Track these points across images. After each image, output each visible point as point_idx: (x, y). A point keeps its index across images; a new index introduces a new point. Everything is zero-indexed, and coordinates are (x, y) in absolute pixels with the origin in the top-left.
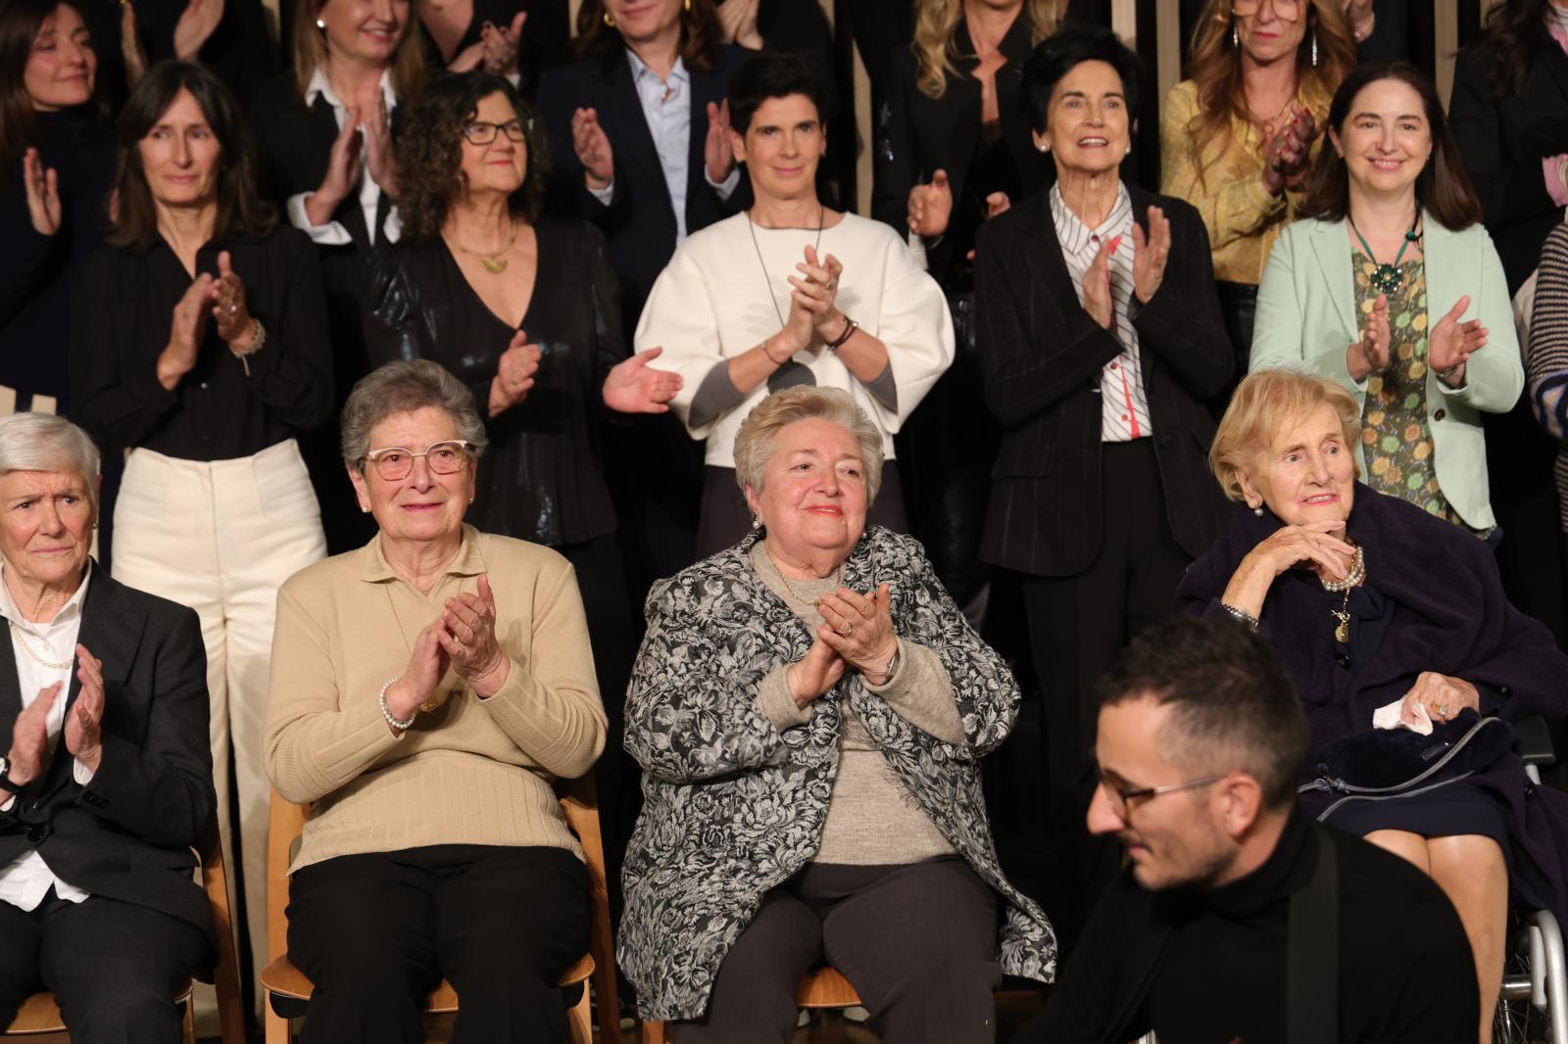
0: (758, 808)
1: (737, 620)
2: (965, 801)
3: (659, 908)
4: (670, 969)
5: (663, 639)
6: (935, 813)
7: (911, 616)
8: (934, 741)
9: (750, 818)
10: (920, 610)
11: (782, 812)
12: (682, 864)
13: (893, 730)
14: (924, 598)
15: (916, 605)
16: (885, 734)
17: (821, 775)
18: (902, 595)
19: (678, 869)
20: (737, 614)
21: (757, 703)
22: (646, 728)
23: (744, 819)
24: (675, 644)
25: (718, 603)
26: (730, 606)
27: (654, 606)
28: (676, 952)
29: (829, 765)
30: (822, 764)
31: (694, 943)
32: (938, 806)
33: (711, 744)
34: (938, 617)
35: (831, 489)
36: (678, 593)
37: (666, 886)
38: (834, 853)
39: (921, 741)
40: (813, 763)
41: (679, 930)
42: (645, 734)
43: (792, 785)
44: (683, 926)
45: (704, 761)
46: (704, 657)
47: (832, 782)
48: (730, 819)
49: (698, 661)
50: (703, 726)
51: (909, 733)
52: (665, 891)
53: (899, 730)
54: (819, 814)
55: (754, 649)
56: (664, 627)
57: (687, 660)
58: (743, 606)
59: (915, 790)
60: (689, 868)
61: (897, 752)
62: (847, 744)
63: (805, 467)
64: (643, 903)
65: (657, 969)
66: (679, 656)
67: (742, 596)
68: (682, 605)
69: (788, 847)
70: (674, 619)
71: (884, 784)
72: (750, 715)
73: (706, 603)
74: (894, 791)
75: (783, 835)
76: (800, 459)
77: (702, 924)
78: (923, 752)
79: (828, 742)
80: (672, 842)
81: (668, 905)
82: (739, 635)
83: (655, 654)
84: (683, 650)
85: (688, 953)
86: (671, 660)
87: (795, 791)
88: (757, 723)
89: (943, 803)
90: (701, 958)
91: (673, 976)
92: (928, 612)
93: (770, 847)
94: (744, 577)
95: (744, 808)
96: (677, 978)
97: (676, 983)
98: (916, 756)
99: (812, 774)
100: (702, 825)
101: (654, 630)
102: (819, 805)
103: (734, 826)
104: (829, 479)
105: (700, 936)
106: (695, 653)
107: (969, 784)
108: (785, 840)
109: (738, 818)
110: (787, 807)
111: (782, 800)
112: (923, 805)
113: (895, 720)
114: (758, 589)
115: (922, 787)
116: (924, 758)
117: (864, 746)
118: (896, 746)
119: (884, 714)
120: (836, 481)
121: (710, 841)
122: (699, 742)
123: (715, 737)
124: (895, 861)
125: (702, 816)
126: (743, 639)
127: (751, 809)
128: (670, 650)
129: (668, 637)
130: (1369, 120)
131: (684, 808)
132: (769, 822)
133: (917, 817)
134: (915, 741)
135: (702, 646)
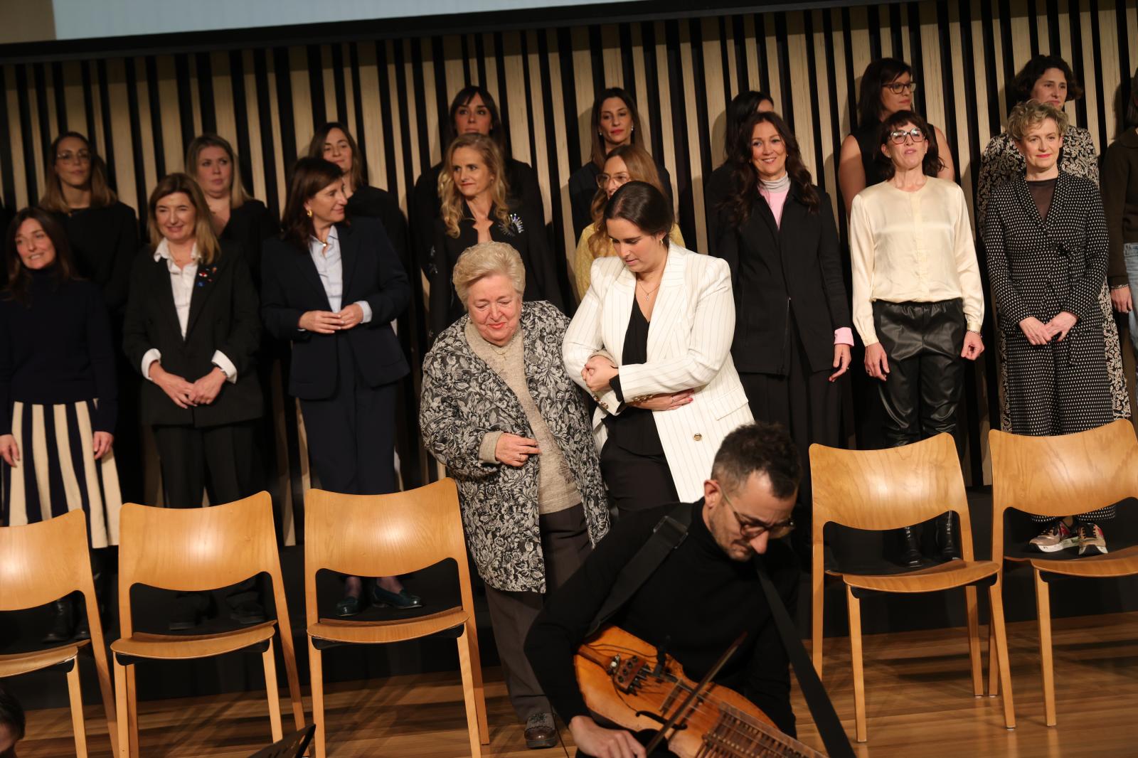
9: (506, 479)
13: (559, 428)
16: (556, 430)
23: (503, 480)
51: (566, 429)
53: (561, 428)
61: (560, 439)
69: (527, 488)
75: (523, 482)
78: (571, 438)
93: (520, 489)
98: (568, 441)
103: (500, 484)
109: (500, 480)
113: (559, 424)
116: (571, 441)
118: (559, 435)
119: (555, 420)
132: (515, 478)
134: (568, 432)
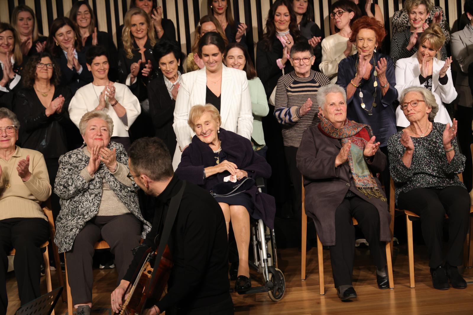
0: (84, 204)
1: (79, 162)
2: (133, 201)
3: (63, 227)
4: (64, 240)
5: (62, 168)
6: (125, 203)
7: (119, 160)
8: (125, 187)
9: (83, 206)
10: (122, 159)
11: (90, 204)
12: (67, 218)
13: (115, 185)
14: (123, 156)
15: (121, 158)
16: (113, 186)
17: (98, 195)
18: (117, 155)
19: (67, 219)
20: (79, 161)
21: (81, 174)
22: (58, 186)
23: (81, 206)
24: (65, 168)
25: (74, 159)
26: (77, 159)
27: (60, 161)
28: (66, 236)
29: (100, 193)
30: (99, 193)
31: (69, 234)
32: (126, 202)
33: (72, 185)
34: (126, 160)
35: (99, 134)
36: (65, 157)
37: (64, 223)
38: (102, 213)
39: (123, 187)
40: (97, 193)
41: (66, 232)
42: (58, 187)
43: (92, 198)
44: (67, 231)
45: (70, 190)
46: (72, 171)
47: (101, 197)
48: (78, 207)
49: (70, 172)
50: (69, 182)
51: (119, 185)
52: (64, 224)
53: (117, 185)
54: (98, 204)
55: (83, 167)
56: (63, 165)
57: (68, 171)
58: (80, 159)
59: (120, 198)
60: (69, 218)
61: (116, 190)
62: (104, 188)
63: (93, 129)
64: (59, 227)
65: (61, 241)
66: (66, 171)
67: (80, 157)
68: (66, 160)
69: (91, 212)
70: (65, 163)
71: (113, 197)
72: (79, 177)
73: (72, 159)
74: (116, 199)
75: (90, 209)
76: (92, 127)
77: (71, 230)
78: (123, 190)
79: (99, 188)
80: (66, 213)
81: (64, 227)
82: (79, 165)
83: (61, 171)
84: (67, 169)
85: (68, 236)
86: (64, 172)
87: (92, 199)
88: (80, 179)
89: (127, 201)
90: (71, 237)
91: (65, 242)
92: (124, 159)
93: (87, 212)
94: (81, 153)
95: (81, 204)
96: (66, 242)
97: (65, 243)
98: (121, 191)
99: (96, 195)
100: (72, 209)
101: (61, 166)
102: (98, 202)
103: (79, 208)
104: (99, 132)
105: (71, 232)
106: (69, 170)
107: (134, 197)
108: (90, 210)
109: (80, 206)
110: (91, 203)
111: (90, 201)
112: (122, 202)
113: (116, 183)
114: (84, 155)
115: (122, 198)
116: (123, 191)
117: (109, 189)
118: (116, 189)
119: (113, 181)
120: (101, 132)
121: (73, 213)
122: (69, 185)
123: (72, 184)
124: (116, 215)
125: (72, 207)
126: (80, 166)
127: (83, 204)
128: (64, 170)
129: (64, 167)
130: (232, 57)
131: (68, 205)
132: (87, 207)
133: (121, 205)
134: (121, 187)
135: (71, 168)
